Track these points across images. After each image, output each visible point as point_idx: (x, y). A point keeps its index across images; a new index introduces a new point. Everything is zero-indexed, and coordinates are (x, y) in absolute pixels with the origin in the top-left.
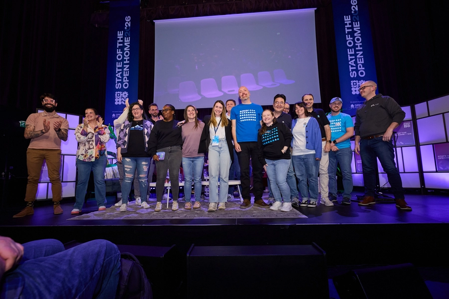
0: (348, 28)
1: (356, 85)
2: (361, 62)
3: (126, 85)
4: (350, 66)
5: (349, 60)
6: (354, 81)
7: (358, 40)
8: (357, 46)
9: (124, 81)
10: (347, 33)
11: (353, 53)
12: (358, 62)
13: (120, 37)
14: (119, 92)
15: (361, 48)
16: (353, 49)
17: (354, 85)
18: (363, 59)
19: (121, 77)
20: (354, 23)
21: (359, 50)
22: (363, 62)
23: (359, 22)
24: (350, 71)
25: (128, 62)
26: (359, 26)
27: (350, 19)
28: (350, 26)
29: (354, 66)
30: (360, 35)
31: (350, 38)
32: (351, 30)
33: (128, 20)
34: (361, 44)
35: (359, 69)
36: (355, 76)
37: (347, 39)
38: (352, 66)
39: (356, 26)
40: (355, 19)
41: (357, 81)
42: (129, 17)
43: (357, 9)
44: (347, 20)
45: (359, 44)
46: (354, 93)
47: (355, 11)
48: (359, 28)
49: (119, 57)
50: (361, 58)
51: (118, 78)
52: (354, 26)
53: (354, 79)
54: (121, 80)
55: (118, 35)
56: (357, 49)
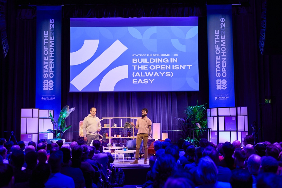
0: (217, 40)
1: (220, 83)
2: (224, 66)
3: (52, 75)
4: (217, 69)
5: (216, 64)
6: (219, 80)
7: (223, 49)
8: (222, 54)
9: (50, 72)
10: (216, 43)
11: (219, 59)
12: (222, 66)
13: (46, 36)
14: (46, 81)
15: (225, 56)
16: (219, 56)
17: (218, 83)
18: (226, 64)
19: (47, 69)
20: (221, 36)
21: (224, 57)
22: (225, 66)
23: (225, 36)
24: (217, 72)
25: (53, 57)
26: (225, 39)
27: (219, 33)
28: (219, 38)
29: (219, 69)
30: (225, 46)
31: (218, 48)
32: (219, 42)
33: (52, 23)
34: (225, 53)
35: (223, 71)
36: (220, 76)
37: (216, 48)
38: (218, 69)
39: (223, 39)
40: (222, 33)
41: (221, 80)
42: (53, 20)
43: (224, 26)
44: (217, 33)
45: (224, 52)
46: (218, 88)
47: (223, 27)
48: (225, 41)
49: (46, 52)
50: (225, 63)
51: (46, 70)
52: (222, 39)
53: (219, 78)
54: (47, 71)
55: (45, 34)
56: (222, 56)
